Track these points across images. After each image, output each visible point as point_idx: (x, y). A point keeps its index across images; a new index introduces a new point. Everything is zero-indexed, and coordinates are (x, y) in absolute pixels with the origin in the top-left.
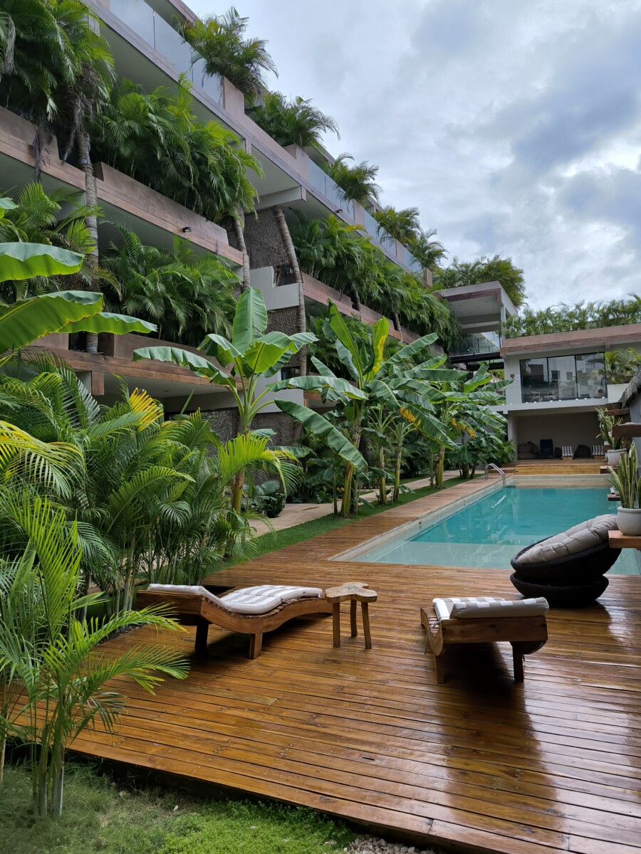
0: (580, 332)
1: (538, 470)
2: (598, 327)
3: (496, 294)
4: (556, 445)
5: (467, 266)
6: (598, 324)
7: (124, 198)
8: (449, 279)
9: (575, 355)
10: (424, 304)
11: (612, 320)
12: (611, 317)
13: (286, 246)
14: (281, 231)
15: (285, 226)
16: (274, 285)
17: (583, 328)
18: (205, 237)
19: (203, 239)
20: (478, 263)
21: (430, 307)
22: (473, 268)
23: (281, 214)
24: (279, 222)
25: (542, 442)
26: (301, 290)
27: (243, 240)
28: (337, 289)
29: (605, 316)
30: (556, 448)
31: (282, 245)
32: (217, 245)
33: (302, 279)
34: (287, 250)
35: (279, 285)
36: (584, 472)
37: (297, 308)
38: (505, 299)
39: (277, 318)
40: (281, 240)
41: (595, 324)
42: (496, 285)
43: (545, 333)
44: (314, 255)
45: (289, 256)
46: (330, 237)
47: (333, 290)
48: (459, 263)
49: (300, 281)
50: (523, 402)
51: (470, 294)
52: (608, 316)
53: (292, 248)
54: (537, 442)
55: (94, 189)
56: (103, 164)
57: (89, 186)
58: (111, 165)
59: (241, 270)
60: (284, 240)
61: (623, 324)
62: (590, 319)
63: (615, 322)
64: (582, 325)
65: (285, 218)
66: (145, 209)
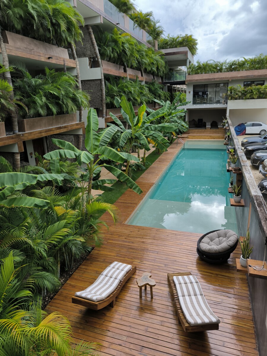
0: (219, 73)
1: (197, 137)
2: (227, 72)
3: (186, 53)
4: (204, 121)
5: (173, 39)
6: (227, 70)
7: (20, 50)
8: (165, 45)
9: (216, 84)
10: (155, 62)
11: (233, 68)
12: (233, 67)
13: (94, 47)
14: (91, 39)
15: (93, 36)
16: (89, 67)
17: (221, 72)
18: (59, 58)
19: (58, 59)
20: (178, 37)
21: (157, 63)
22: (177, 39)
23: (91, 30)
24: (90, 34)
25: (199, 119)
26: (102, 71)
27: (75, 54)
28: (117, 64)
29: (231, 66)
30: (204, 122)
31: (92, 47)
32: (64, 61)
33: (102, 65)
34: (95, 50)
35: (91, 67)
36: (214, 139)
37: (100, 80)
38: (189, 54)
39: (91, 84)
40: (91, 44)
41: (226, 70)
42: (186, 49)
43: (205, 73)
44: (108, 53)
45: (95, 53)
46: (115, 42)
47: (115, 64)
48: (171, 36)
49: (101, 66)
50: (193, 104)
51: (174, 52)
52: (232, 66)
53: (97, 48)
54: (196, 119)
55: (5, 51)
56: (6, 31)
57: (3, 49)
58: (10, 31)
59: (75, 70)
60: (93, 44)
61: (238, 71)
62: (224, 68)
63: (235, 69)
64: (220, 70)
65: (93, 32)
66: (30, 53)
